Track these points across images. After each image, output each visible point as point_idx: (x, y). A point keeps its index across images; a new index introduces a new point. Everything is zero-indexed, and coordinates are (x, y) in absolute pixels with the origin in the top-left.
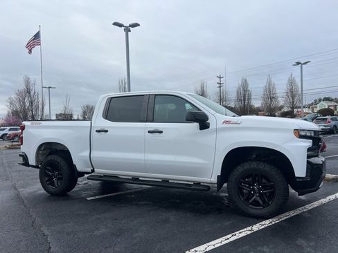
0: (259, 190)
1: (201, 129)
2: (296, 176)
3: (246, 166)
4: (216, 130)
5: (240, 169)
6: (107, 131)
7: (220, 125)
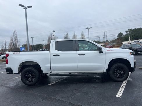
0: (120, 72)
1: (100, 53)
2: (131, 67)
3: (116, 65)
4: (106, 53)
5: (114, 66)
6: (59, 55)
7: (107, 52)
